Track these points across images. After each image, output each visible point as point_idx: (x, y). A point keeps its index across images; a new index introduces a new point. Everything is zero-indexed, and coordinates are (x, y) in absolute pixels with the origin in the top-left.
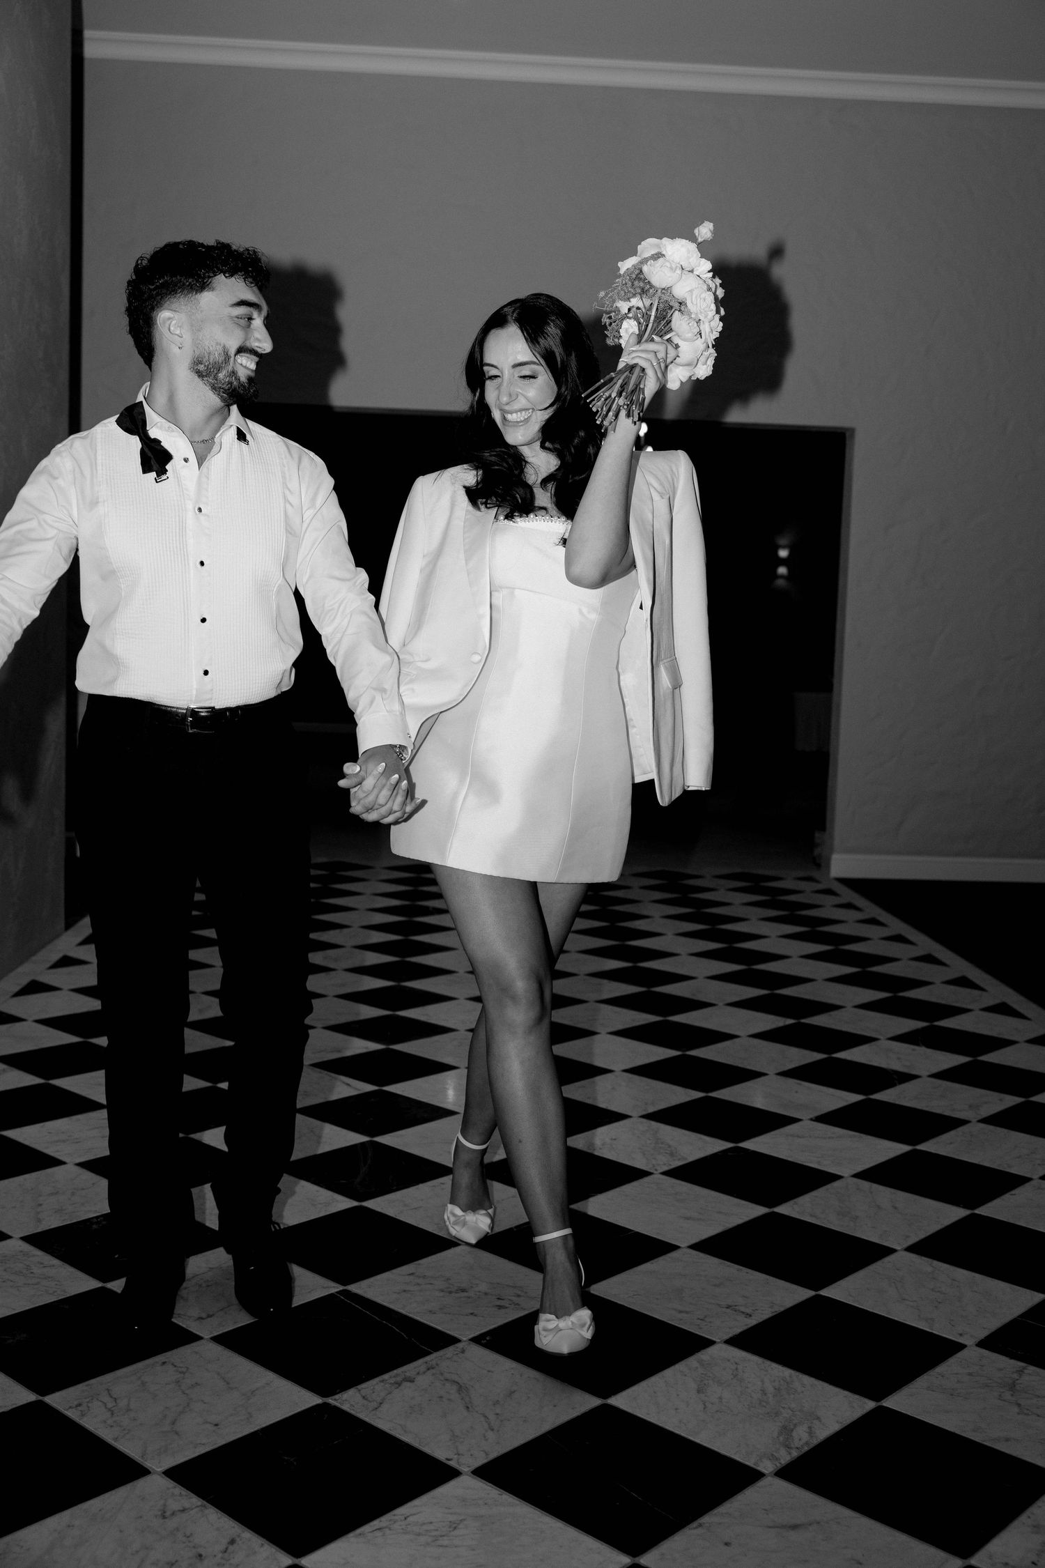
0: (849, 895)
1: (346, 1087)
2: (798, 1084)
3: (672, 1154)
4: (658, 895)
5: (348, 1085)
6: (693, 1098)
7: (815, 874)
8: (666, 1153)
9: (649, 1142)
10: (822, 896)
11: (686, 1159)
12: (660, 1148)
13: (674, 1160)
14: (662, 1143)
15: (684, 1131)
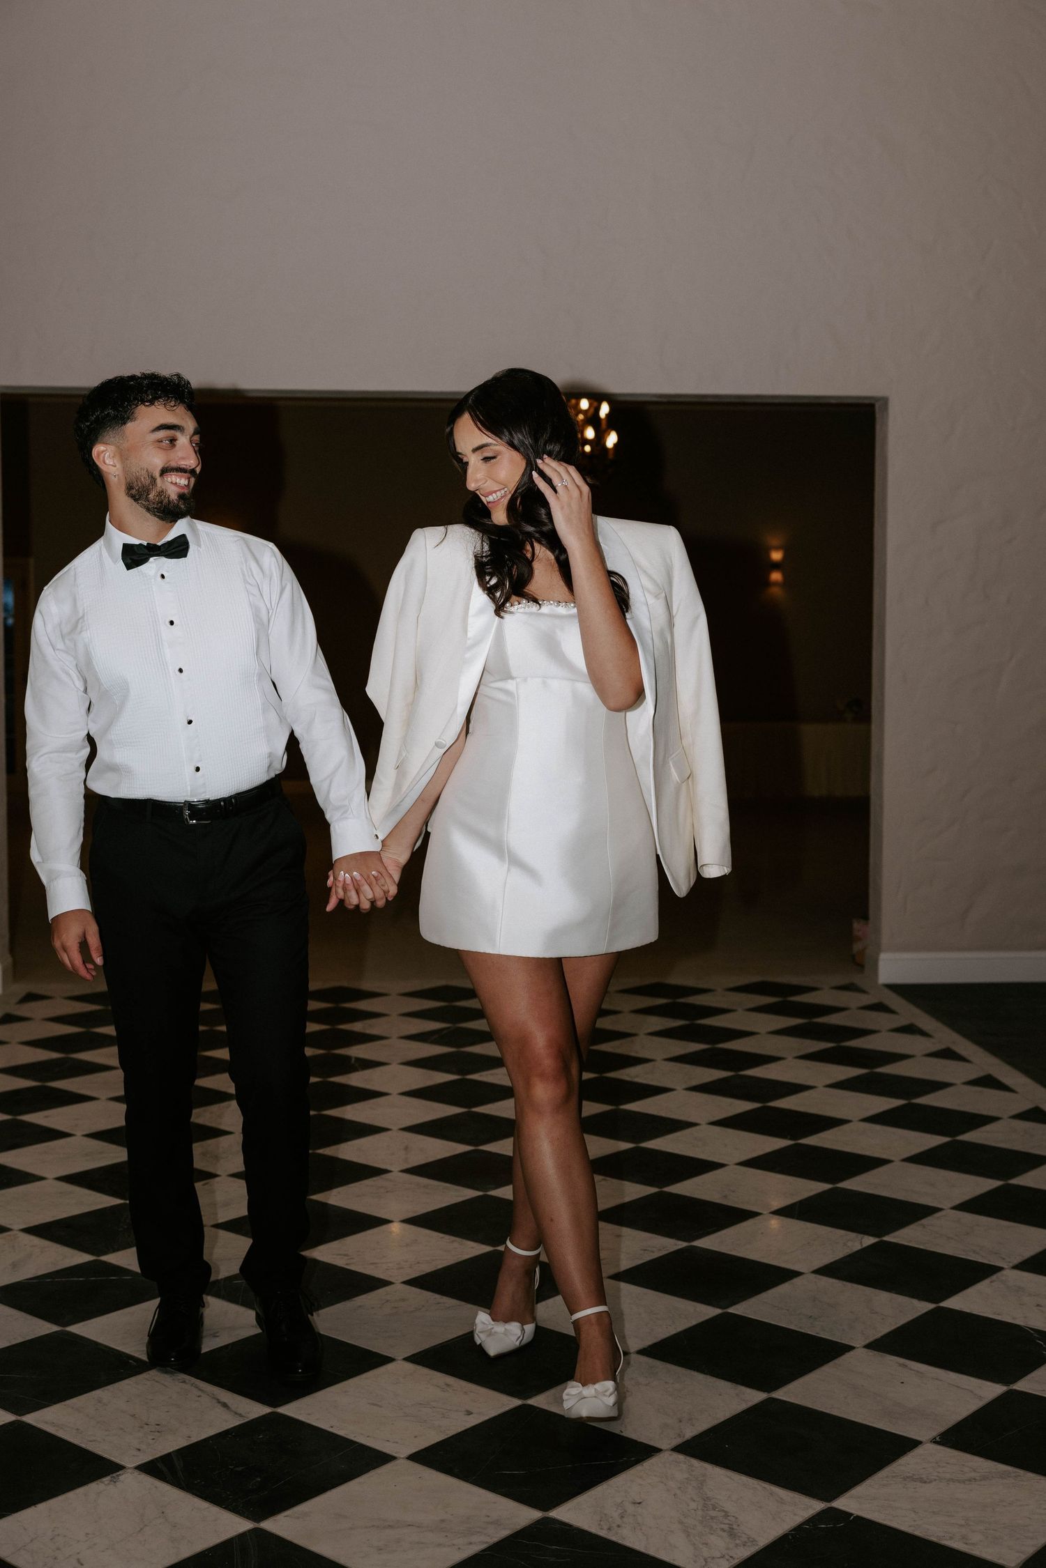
0: (909, 1013)
1: (220, 1409)
2: (900, 1365)
3: (732, 1533)
4: (658, 1023)
5: (225, 1405)
6: (750, 1404)
7: (857, 979)
8: (723, 1530)
9: (693, 1505)
10: (874, 1014)
11: (754, 1541)
12: (712, 1518)
13: (737, 1545)
14: (714, 1509)
15: (744, 1479)
